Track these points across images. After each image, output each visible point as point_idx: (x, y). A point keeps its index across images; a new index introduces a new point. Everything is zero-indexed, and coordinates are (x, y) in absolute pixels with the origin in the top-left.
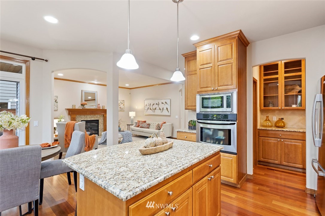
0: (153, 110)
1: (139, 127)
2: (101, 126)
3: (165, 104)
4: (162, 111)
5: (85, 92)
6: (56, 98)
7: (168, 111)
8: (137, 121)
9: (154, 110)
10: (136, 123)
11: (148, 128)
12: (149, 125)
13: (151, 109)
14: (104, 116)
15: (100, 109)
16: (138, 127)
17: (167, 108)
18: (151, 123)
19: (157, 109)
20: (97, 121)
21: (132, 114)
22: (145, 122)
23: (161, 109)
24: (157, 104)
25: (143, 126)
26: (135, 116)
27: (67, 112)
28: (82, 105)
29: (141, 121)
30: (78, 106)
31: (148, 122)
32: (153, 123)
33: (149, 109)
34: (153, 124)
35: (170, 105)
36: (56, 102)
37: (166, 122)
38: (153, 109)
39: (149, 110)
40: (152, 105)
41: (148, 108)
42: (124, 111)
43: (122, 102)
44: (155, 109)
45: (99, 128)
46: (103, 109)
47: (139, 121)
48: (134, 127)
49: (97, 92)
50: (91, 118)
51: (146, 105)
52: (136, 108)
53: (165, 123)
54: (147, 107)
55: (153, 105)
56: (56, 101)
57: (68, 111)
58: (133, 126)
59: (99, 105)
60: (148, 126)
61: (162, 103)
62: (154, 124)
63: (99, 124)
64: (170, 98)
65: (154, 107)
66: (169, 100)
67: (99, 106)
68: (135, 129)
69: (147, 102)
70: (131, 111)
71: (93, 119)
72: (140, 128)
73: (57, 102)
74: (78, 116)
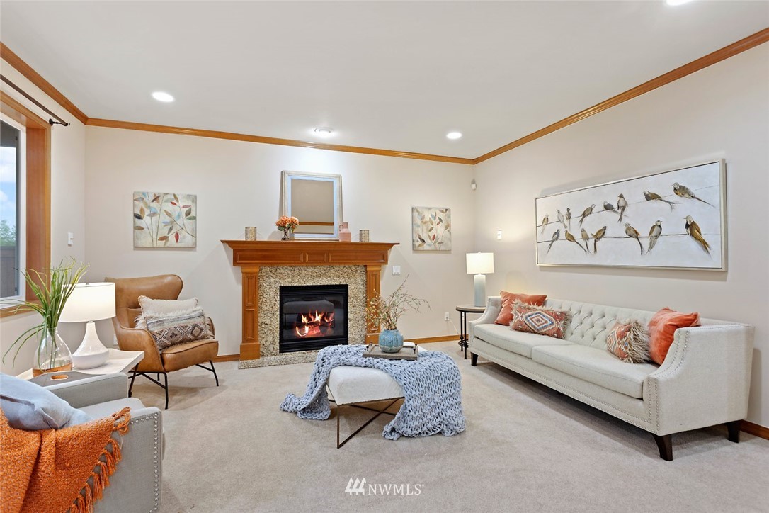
0: (582, 242)
1: (512, 324)
2: (355, 312)
3: (675, 198)
4: (646, 243)
5: (292, 179)
6: (189, 203)
7: (704, 244)
8: (500, 297)
9: (591, 242)
10: (496, 304)
11: (559, 335)
12: (564, 317)
13: (571, 238)
14: (366, 271)
15: (347, 241)
16: (505, 323)
17: (691, 227)
18: (573, 312)
19: (608, 233)
20: (343, 291)
21: (479, 264)
22: (541, 301)
23: (644, 232)
24: (608, 207)
25: (532, 323)
26: (492, 271)
27: (227, 254)
28: (282, 226)
29: (520, 297)
30: (268, 233)
31: (556, 303)
32: (586, 308)
33: (562, 235)
34: (584, 314)
35: (717, 199)
36: (190, 219)
37: (701, 320)
38: (586, 238)
39: (562, 243)
40: (577, 213)
41: (557, 233)
42: (448, 251)
43: (441, 215)
44: (601, 234)
45: (350, 316)
46: (365, 241)
47: (511, 297)
48: (487, 322)
49: (340, 177)
50: (316, 279)
51: (546, 220)
52: (499, 237)
53: (691, 321)
54: (552, 229)
55: (584, 215)
56: (188, 214)
57: (231, 251)
58: (483, 317)
59: (346, 225)
60: (558, 325)
61: (650, 197)
62: (596, 316)
63: (349, 300)
64: (719, 155)
65: (592, 226)
66: (716, 168)
67: (344, 231)
68: (489, 334)
69: (548, 207)
70: (475, 251)
71: (325, 281)
72: (516, 329)
73: (195, 218)
74: (268, 269)
